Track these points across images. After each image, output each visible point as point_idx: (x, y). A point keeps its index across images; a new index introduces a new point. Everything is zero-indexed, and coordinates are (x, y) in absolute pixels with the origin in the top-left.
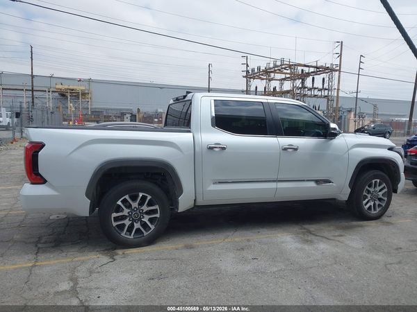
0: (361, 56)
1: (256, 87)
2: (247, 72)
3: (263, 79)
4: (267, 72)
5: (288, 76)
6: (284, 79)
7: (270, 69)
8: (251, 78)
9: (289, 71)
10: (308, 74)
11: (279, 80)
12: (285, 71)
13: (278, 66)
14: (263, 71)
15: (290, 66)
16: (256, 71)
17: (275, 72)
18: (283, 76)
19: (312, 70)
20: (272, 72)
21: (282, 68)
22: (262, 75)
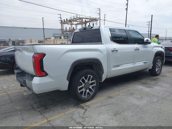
0: (105, 15)
1: (66, 28)
2: (61, 21)
3: (68, 24)
4: (70, 21)
5: (79, 23)
6: (77, 24)
7: (72, 19)
8: (63, 23)
9: (79, 21)
10: (87, 22)
11: (75, 24)
12: (78, 21)
13: (75, 19)
14: (69, 21)
15: (80, 18)
16: (66, 20)
17: (74, 21)
18: (77, 23)
19: (88, 20)
20: (72, 21)
21: (77, 19)
22: (68, 22)
